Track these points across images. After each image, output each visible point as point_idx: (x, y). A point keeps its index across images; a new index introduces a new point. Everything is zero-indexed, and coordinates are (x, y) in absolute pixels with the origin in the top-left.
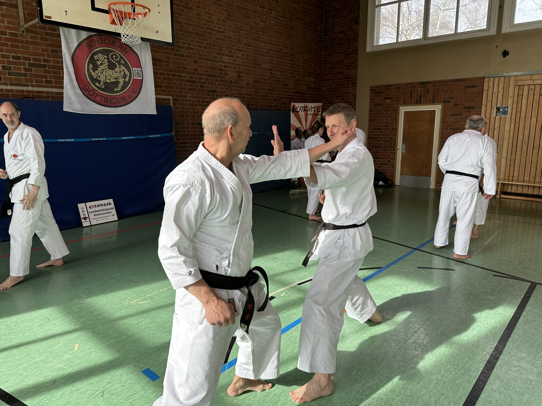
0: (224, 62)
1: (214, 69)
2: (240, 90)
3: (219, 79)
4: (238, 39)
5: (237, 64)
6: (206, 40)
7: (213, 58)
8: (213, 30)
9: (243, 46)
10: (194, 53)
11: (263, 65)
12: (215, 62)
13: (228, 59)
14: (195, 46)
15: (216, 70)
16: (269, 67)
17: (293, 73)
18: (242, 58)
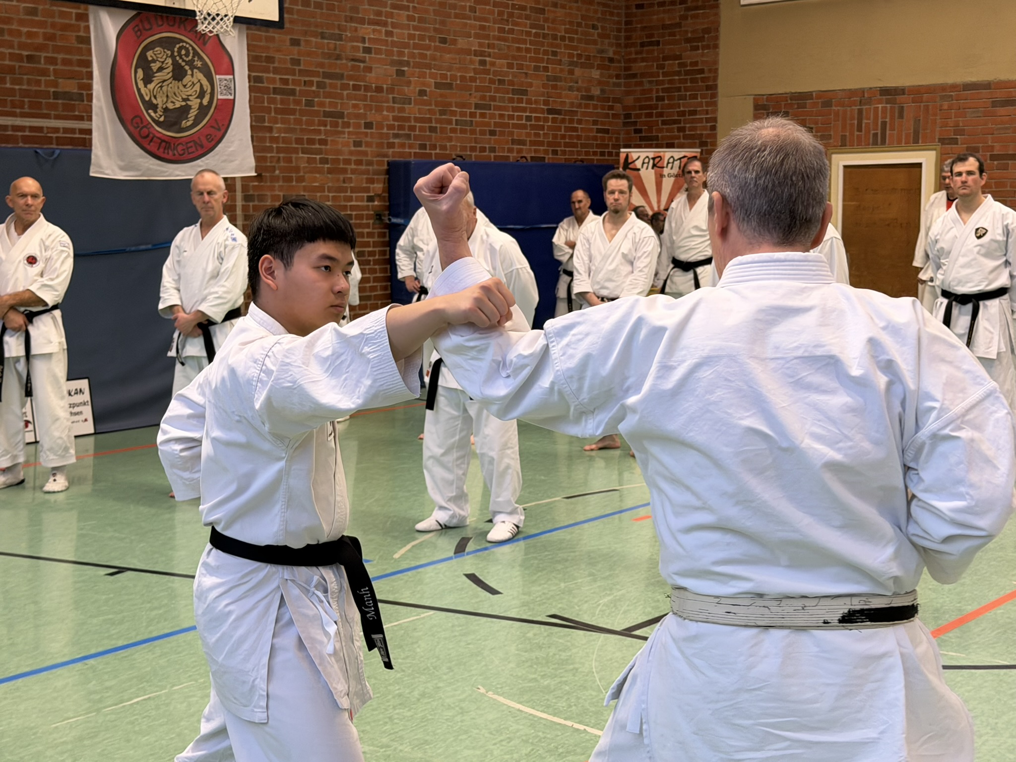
0: (363, 40)
1: (338, 57)
2: (402, 110)
3: (351, 83)
5: (394, 44)
7: (337, 32)
11: (462, 43)
12: (341, 39)
13: (374, 31)
15: (344, 61)
16: (477, 48)
17: (542, 60)
18: (408, 27)
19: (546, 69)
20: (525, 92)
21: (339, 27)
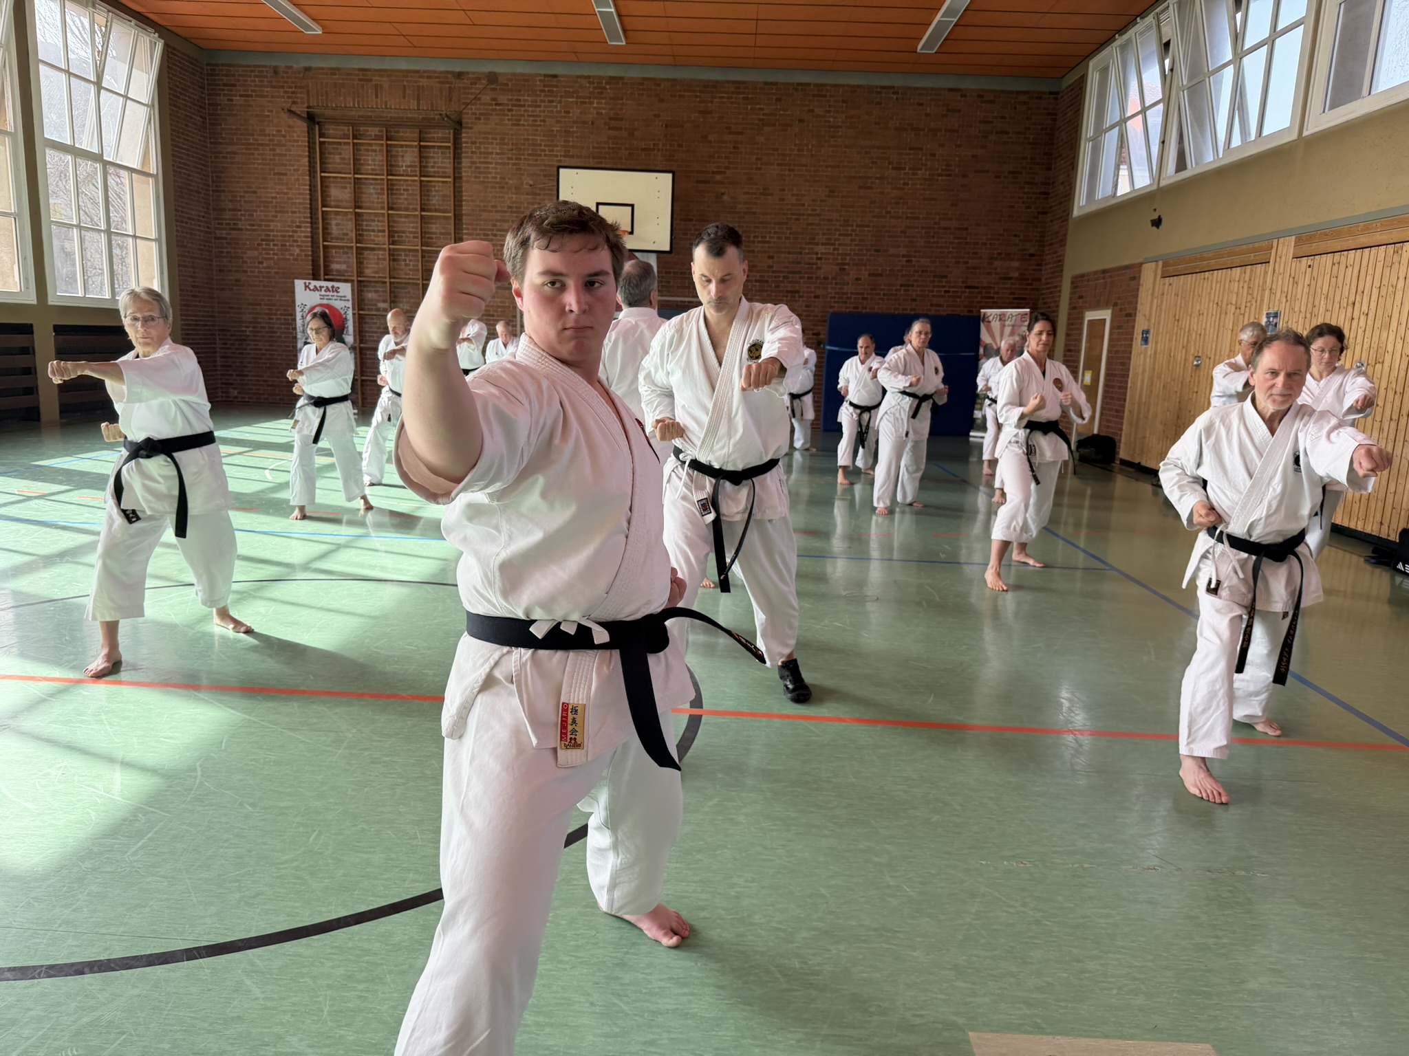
0: (817, 254)
1: (799, 263)
2: (840, 289)
3: (806, 276)
4: (845, 221)
5: (839, 254)
6: (790, 229)
7: (799, 250)
8: (803, 215)
9: (855, 228)
10: (769, 247)
11: (892, 251)
12: (801, 253)
13: (825, 249)
14: (773, 238)
15: (802, 265)
16: (905, 253)
17: (963, 258)
18: (851, 245)
19: (967, 263)
20: (946, 277)
21: (801, 248)
